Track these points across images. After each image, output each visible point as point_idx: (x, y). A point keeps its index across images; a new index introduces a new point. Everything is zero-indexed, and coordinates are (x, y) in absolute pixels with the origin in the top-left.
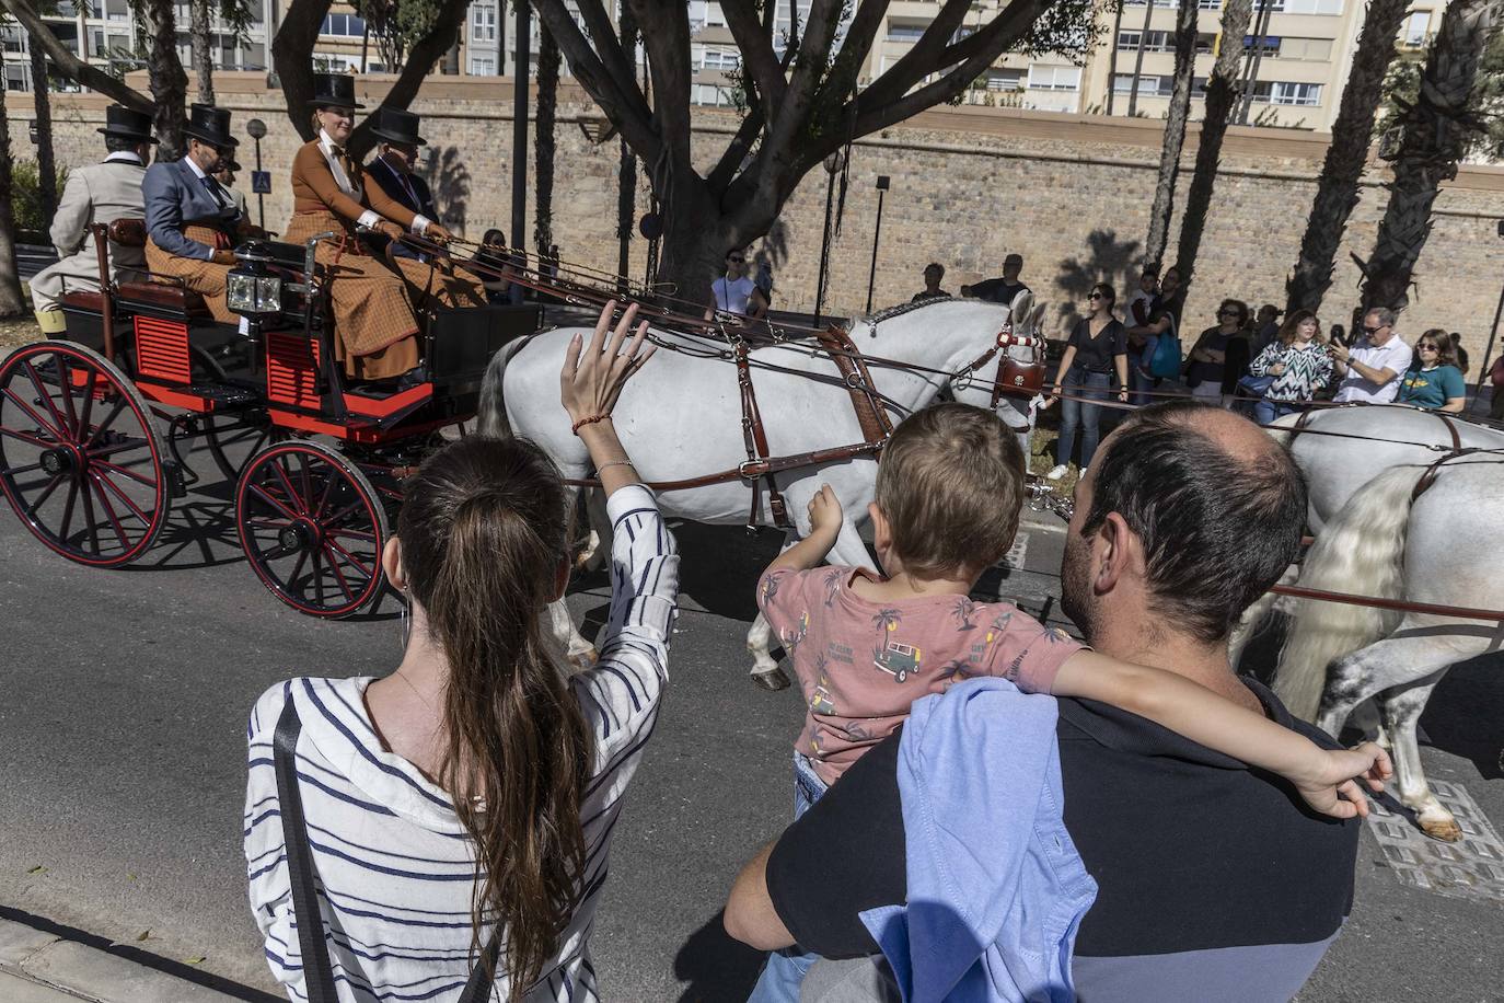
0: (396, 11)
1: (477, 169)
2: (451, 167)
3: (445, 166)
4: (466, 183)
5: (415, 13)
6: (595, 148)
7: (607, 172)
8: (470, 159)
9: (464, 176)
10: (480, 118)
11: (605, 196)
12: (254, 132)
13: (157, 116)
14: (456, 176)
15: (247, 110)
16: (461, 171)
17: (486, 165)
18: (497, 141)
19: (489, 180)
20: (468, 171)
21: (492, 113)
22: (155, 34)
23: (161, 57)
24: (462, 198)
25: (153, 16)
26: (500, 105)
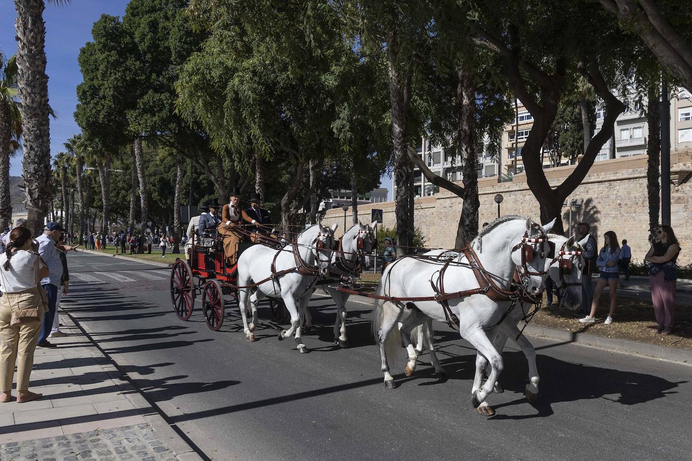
0: (558, 138)
1: (604, 208)
2: (589, 208)
3: (586, 208)
4: (598, 215)
5: (567, 137)
6: (676, 188)
7: (686, 200)
8: (599, 203)
9: (597, 212)
10: (605, 181)
11: (685, 214)
12: (497, 200)
13: (465, 193)
14: (592, 212)
15: (489, 194)
16: (595, 210)
17: (609, 205)
18: (615, 192)
19: (611, 213)
20: (599, 209)
21: (612, 178)
22: (466, 158)
23: (468, 167)
24: (596, 224)
25: (466, 150)
26: (617, 173)
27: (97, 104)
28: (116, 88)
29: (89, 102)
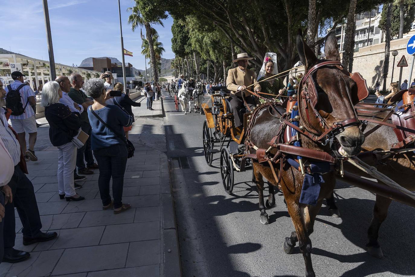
27: (176, 44)
28: (181, 39)
29: (174, 44)
